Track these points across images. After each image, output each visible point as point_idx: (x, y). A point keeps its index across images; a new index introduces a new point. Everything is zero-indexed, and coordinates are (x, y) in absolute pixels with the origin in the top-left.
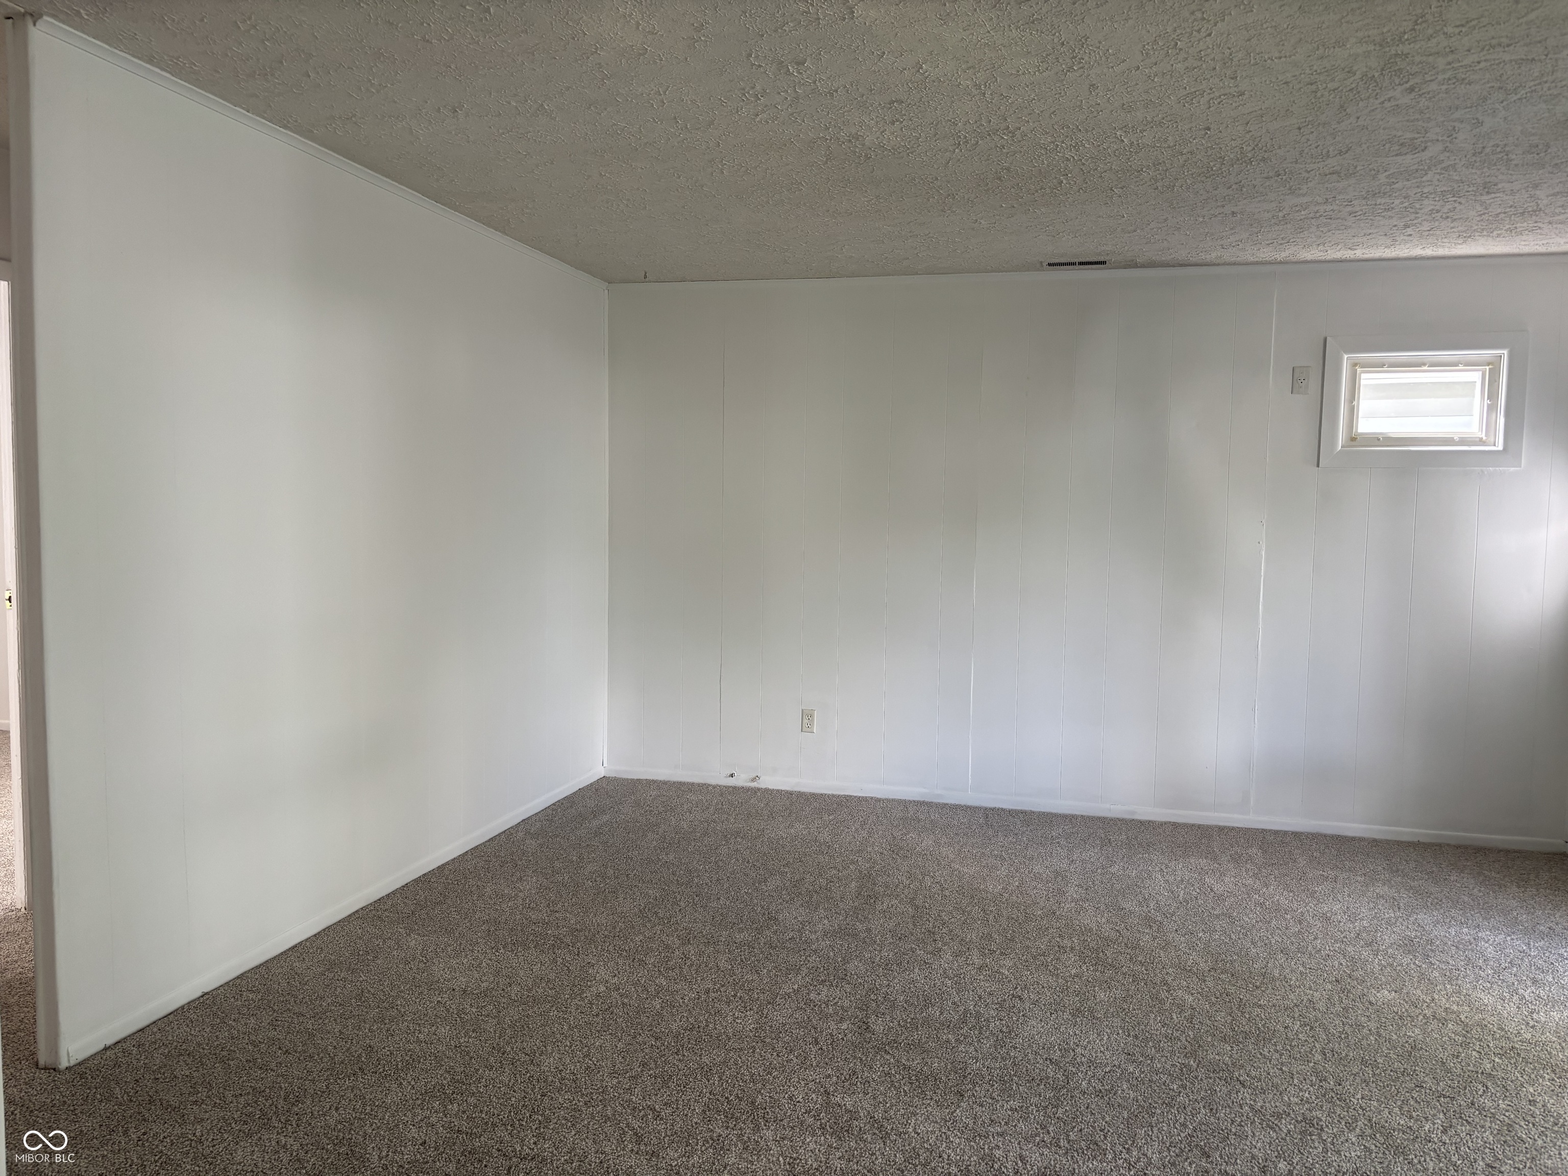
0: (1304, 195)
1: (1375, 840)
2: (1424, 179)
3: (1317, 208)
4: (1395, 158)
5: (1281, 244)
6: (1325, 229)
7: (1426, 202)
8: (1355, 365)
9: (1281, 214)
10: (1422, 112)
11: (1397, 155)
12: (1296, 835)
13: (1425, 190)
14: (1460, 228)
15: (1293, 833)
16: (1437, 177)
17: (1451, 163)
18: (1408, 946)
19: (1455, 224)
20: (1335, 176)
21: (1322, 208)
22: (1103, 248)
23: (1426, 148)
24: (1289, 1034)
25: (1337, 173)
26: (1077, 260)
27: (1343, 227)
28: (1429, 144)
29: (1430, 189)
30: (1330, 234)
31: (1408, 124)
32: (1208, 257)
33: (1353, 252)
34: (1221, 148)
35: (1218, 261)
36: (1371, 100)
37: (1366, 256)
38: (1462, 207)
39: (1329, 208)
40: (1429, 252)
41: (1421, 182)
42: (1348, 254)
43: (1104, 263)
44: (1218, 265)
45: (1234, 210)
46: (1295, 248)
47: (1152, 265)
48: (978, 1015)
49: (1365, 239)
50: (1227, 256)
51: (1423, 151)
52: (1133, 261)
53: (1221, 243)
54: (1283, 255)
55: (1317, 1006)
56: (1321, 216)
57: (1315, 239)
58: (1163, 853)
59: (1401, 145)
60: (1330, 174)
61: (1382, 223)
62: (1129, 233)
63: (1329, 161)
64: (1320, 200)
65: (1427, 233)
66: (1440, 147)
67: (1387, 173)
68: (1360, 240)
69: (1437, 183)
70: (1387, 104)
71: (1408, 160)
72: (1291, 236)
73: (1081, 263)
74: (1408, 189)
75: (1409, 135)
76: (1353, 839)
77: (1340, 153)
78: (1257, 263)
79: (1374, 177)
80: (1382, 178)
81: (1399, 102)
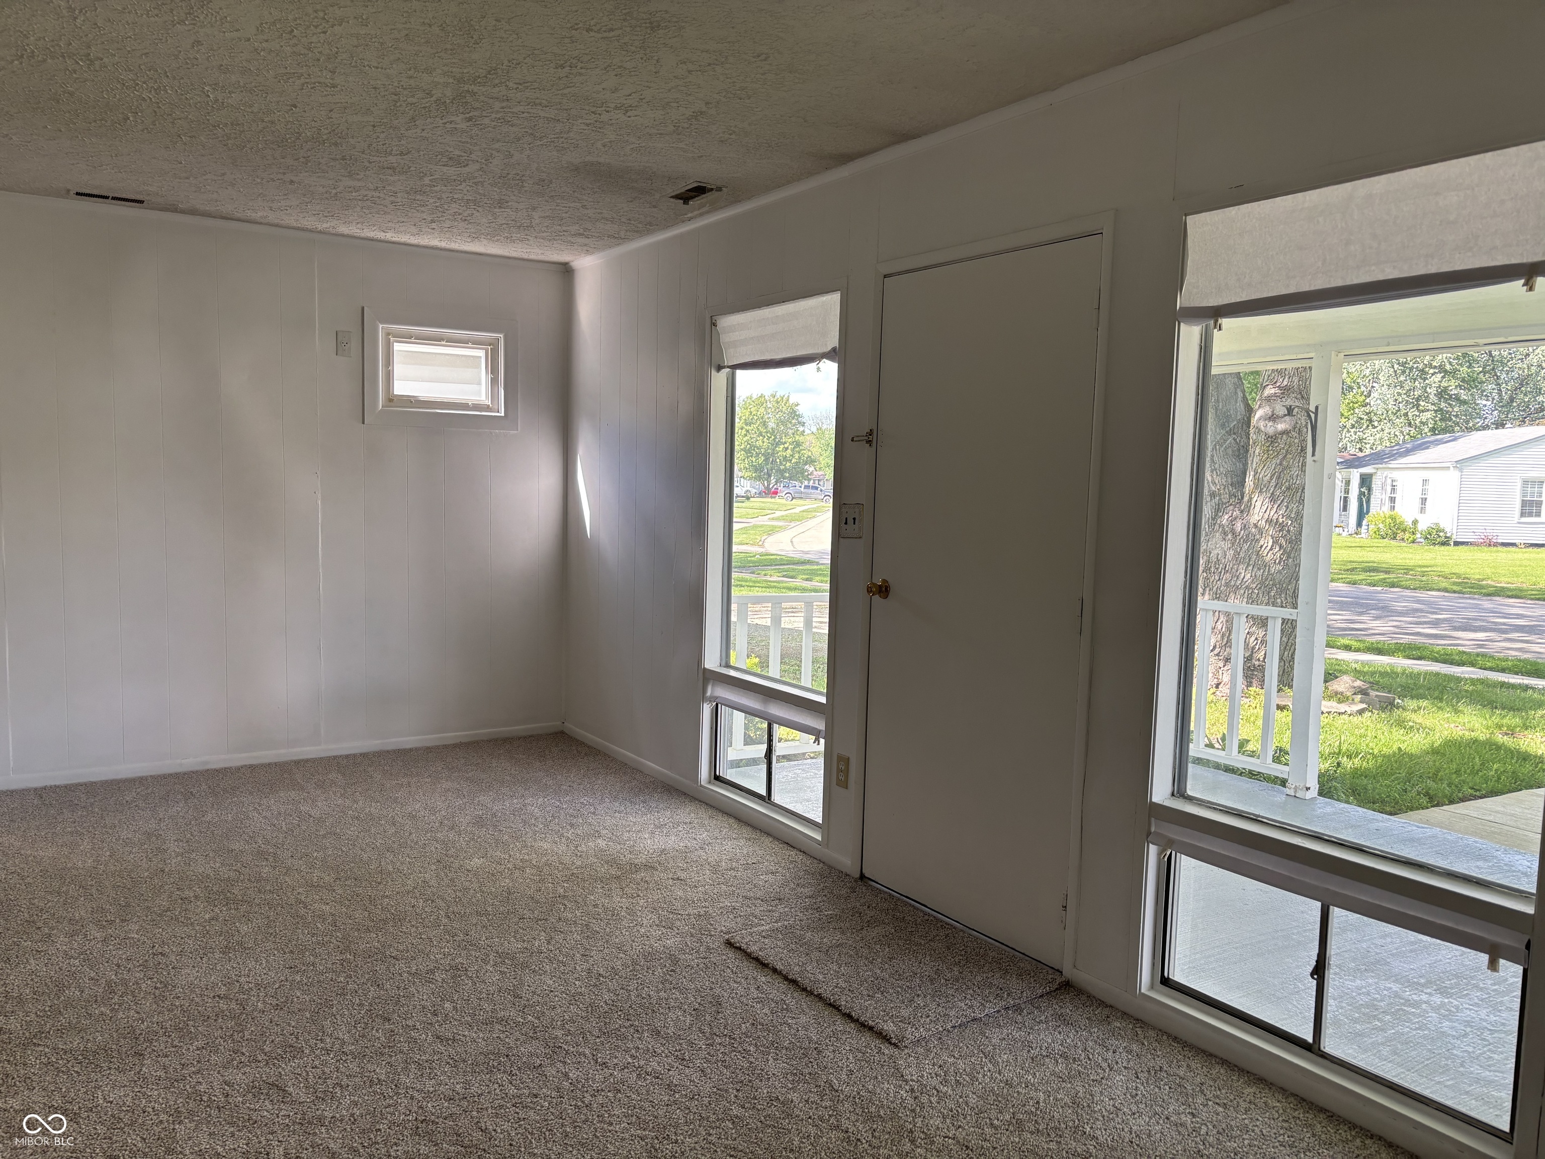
0: (359, 180)
1: (428, 748)
2: (458, 188)
3: (367, 193)
4: (442, 167)
5: (326, 217)
6: (367, 211)
7: (454, 205)
8: (388, 334)
9: (334, 191)
10: (472, 138)
11: (444, 165)
12: (364, 755)
13: (456, 196)
14: (472, 230)
15: (361, 754)
16: (468, 188)
17: (481, 180)
18: (479, 822)
19: (470, 226)
20: (390, 171)
21: (370, 194)
22: (146, 188)
23: (467, 165)
24: (418, 910)
25: (393, 168)
26: (111, 195)
27: (382, 213)
28: (470, 162)
29: (460, 196)
30: (370, 216)
31: (460, 144)
32: (254, 215)
33: (384, 234)
34: (301, 125)
35: (262, 221)
36: (437, 119)
37: (394, 239)
38: (478, 214)
39: (377, 194)
40: (443, 244)
41: (455, 189)
42: (381, 235)
43: (141, 202)
44: (261, 223)
45: (294, 178)
46: (336, 222)
47: (193, 212)
48: (125, 982)
49: (397, 225)
50: (272, 217)
51: (464, 166)
52: (174, 205)
53: (271, 205)
54: (325, 225)
55: (431, 884)
56: (367, 200)
57: (356, 218)
58: (251, 793)
59: (450, 158)
60: (388, 168)
61: (415, 215)
62: (180, 179)
63: (390, 158)
64: (371, 187)
65: (447, 229)
66: (477, 166)
67: (432, 177)
68: (393, 225)
69: (466, 192)
70: (448, 125)
71: (451, 171)
72: (337, 212)
73: (114, 198)
74: (443, 192)
75: (457, 152)
76: (411, 750)
77: (402, 154)
78: (298, 229)
79: (421, 178)
80: (427, 180)
81: (457, 126)
